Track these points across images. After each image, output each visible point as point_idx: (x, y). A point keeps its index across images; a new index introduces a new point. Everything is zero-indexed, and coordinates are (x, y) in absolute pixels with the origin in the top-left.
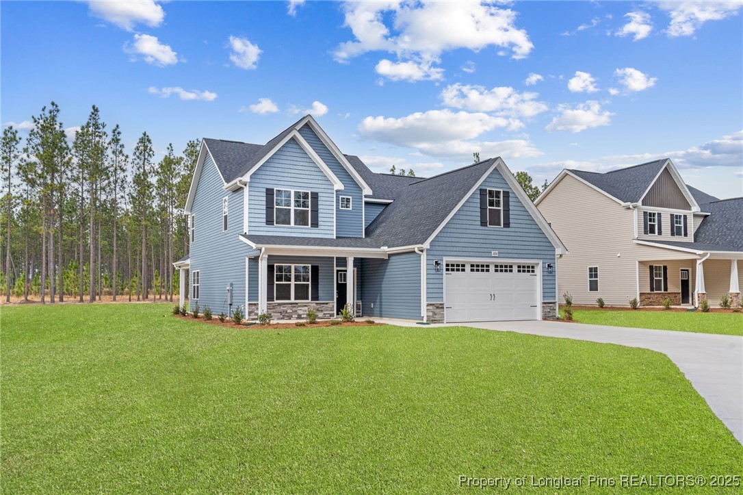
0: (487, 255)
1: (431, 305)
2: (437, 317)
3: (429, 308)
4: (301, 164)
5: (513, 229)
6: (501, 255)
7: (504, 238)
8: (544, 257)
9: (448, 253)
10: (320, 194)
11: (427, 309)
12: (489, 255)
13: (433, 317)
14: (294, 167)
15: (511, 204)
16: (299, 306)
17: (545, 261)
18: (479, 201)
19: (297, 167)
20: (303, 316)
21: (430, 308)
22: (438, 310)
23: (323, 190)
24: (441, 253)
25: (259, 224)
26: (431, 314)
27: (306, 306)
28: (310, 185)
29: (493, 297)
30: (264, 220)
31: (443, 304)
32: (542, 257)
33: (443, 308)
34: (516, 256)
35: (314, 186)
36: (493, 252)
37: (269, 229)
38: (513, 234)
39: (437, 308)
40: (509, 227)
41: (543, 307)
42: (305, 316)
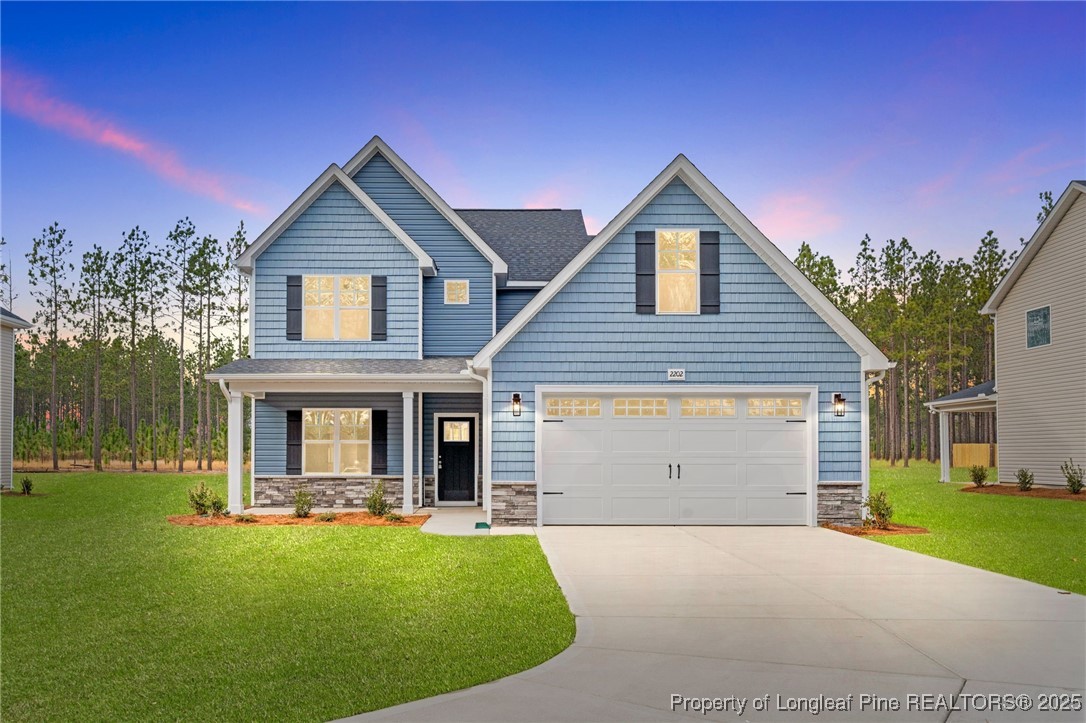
0: (654, 377)
1: (503, 486)
2: (518, 513)
3: (497, 493)
4: (354, 226)
5: (731, 318)
6: (694, 377)
7: (705, 338)
8: (825, 377)
9: (549, 377)
10: (390, 280)
11: (493, 496)
12: (661, 377)
13: (507, 511)
14: (340, 234)
15: (723, 259)
16: (349, 484)
17: (826, 387)
18: (632, 258)
19: (346, 234)
20: (355, 502)
21: (501, 492)
22: (520, 499)
23: (397, 272)
24: (531, 377)
25: (275, 340)
26: (502, 506)
27: (362, 484)
28: (372, 264)
29: (675, 471)
30: (284, 333)
31: (534, 486)
32: (817, 377)
33: (534, 494)
34: (740, 377)
35: (378, 264)
36: (669, 371)
37: (292, 348)
38: (730, 328)
39: (519, 493)
40: (718, 312)
41: (820, 495)
42: (360, 502)
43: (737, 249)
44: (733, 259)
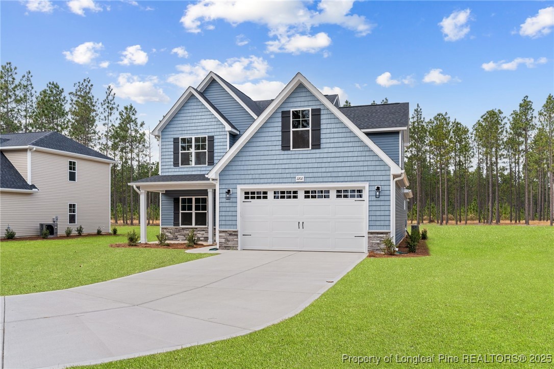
0: (290, 180)
1: (223, 232)
2: (230, 244)
3: (221, 234)
5: (326, 150)
6: (308, 180)
7: (314, 161)
8: (372, 178)
9: (243, 181)
10: (215, 137)
11: (220, 236)
12: (293, 180)
13: (225, 243)
15: (322, 121)
16: (198, 231)
17: (373, 183)
18: (280, 124)
20: (201, 239)
21: (223, 234)
22: (231, 237)
23: (218, 133)
24: (235, 181)
25: (169, 167)
26: (223, 240)
27: (203, 230)
28: (207, 131)
29: (301, 225)
30: (172, 163)
31: (237, 232)
32: (368, 178)
33: (237, 235)
34: (330, 179)
35: (210, 131)
36: (297, 177)
37: (176, 170)
38: (325, 155)
39: (230, 235)
40: (320, 148)
41: (369, 237)
42: (203, 239)
43: (329, 116)
44: (328, 121)
